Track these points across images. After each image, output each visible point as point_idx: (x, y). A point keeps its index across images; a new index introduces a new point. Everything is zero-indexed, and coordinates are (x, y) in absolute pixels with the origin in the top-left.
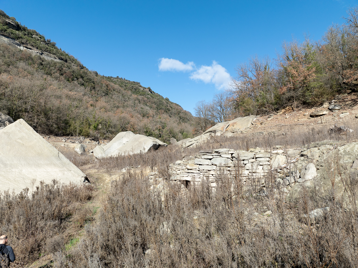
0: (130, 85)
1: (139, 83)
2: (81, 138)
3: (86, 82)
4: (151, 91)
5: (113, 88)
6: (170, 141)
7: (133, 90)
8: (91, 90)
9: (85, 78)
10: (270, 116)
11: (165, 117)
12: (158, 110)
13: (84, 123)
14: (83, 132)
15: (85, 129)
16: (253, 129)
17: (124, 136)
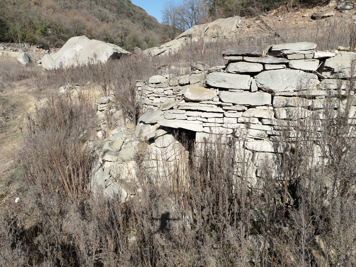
2: (26, 45)
6: (135, 50)
10: (259, 17)
11: (127, 22)
12: (119, 14)
13: (28, 26)
14: (26, 37)
15: (28, 33)
16: (239, 34)
17: (77, 42)
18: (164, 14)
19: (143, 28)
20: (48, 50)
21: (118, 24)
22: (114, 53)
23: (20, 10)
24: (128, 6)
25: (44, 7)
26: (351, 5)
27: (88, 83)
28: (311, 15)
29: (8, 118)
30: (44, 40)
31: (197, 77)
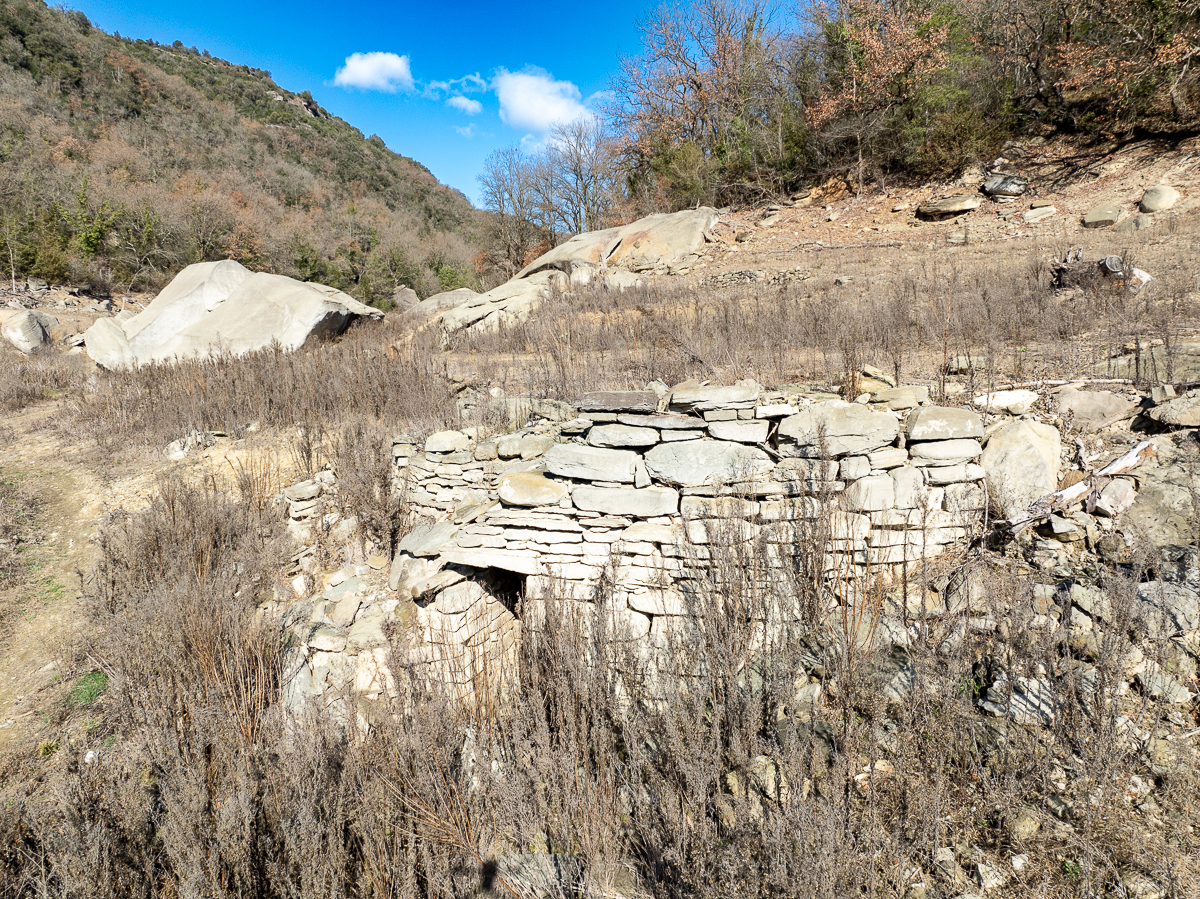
0: (232, 78)
1: (267, 74)
2: (32, 286)
3: (41, 56)
4: (313, 106)
5: (161, 88)
6: (395, 297)
7: (244, 100)
8: (65, 93)
9: (31, 39)
10: (771, 210)
11: (370, 208)
12: (344, 181)
13: (42, 227)
14: (37, 261)
15: (45, 248)
16: (712, 260)
17: (206, 280)
18: (487, 189)
19: (423, 226)
20: (106, 302)
21: (341, 212)
22: (329, 314)
23: (20, 176)
24: (372, 158)
25: (99, 165)
26: (1019, 182)
27: (252, 428)
28: (915, 208)
29: (19, 541)
30: (94, 267)
31: (537, 444)
